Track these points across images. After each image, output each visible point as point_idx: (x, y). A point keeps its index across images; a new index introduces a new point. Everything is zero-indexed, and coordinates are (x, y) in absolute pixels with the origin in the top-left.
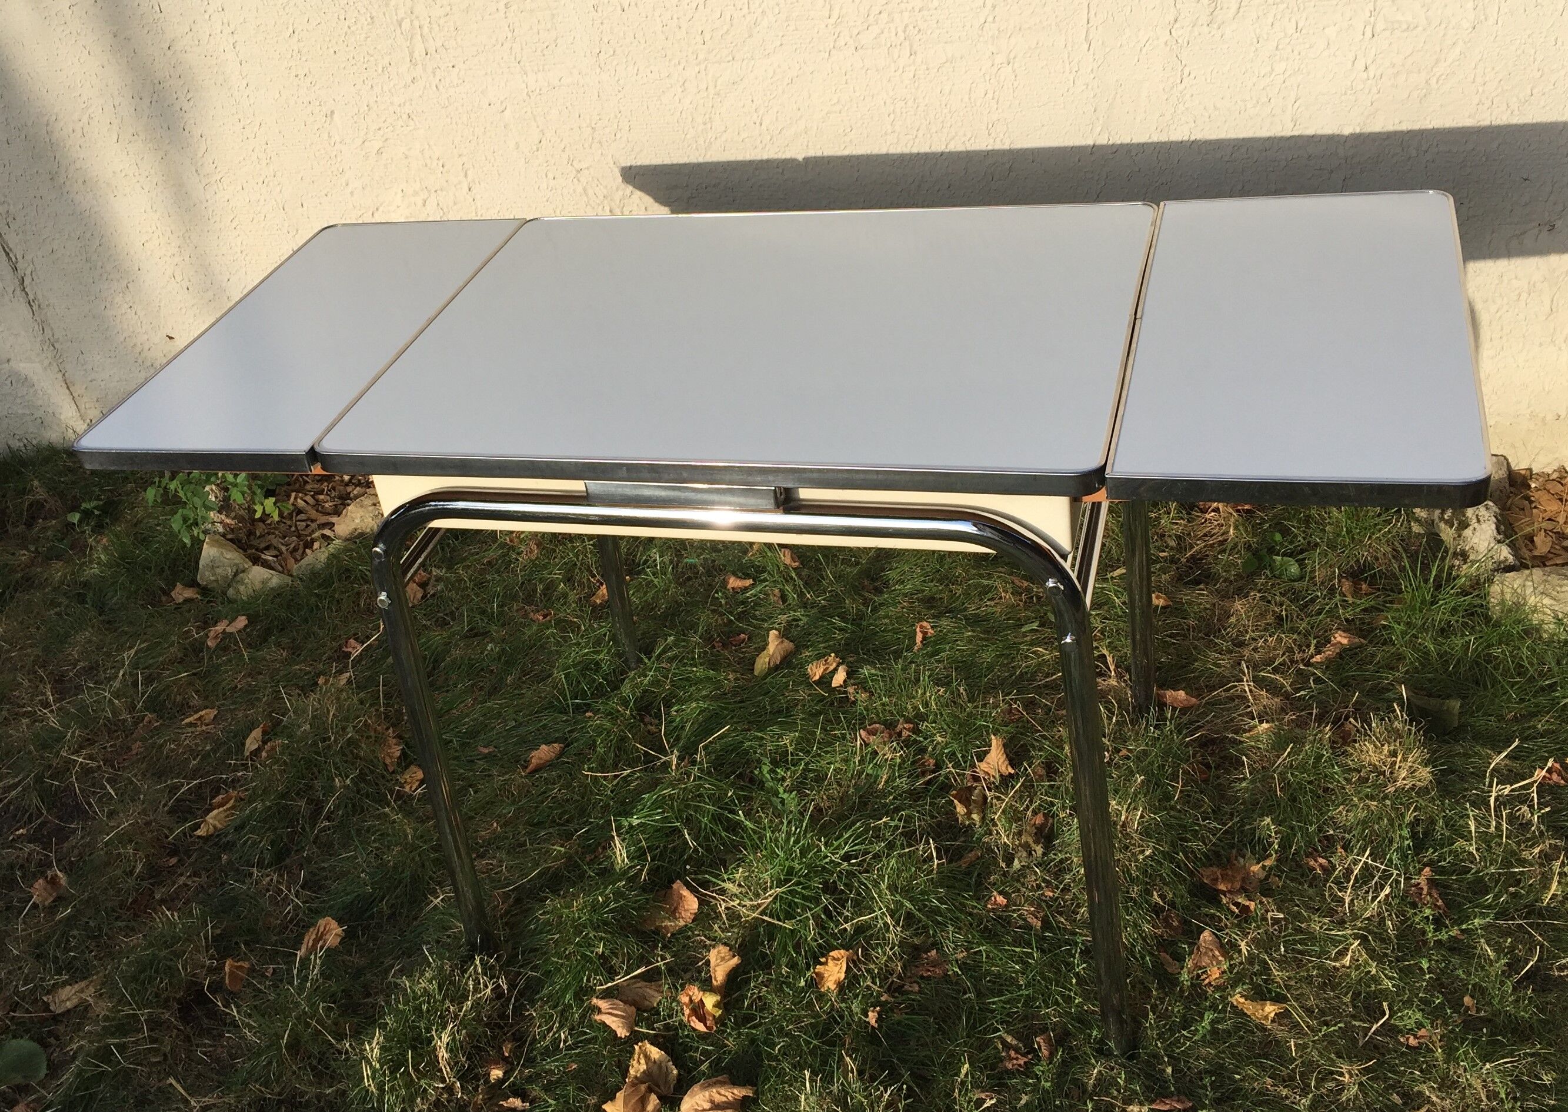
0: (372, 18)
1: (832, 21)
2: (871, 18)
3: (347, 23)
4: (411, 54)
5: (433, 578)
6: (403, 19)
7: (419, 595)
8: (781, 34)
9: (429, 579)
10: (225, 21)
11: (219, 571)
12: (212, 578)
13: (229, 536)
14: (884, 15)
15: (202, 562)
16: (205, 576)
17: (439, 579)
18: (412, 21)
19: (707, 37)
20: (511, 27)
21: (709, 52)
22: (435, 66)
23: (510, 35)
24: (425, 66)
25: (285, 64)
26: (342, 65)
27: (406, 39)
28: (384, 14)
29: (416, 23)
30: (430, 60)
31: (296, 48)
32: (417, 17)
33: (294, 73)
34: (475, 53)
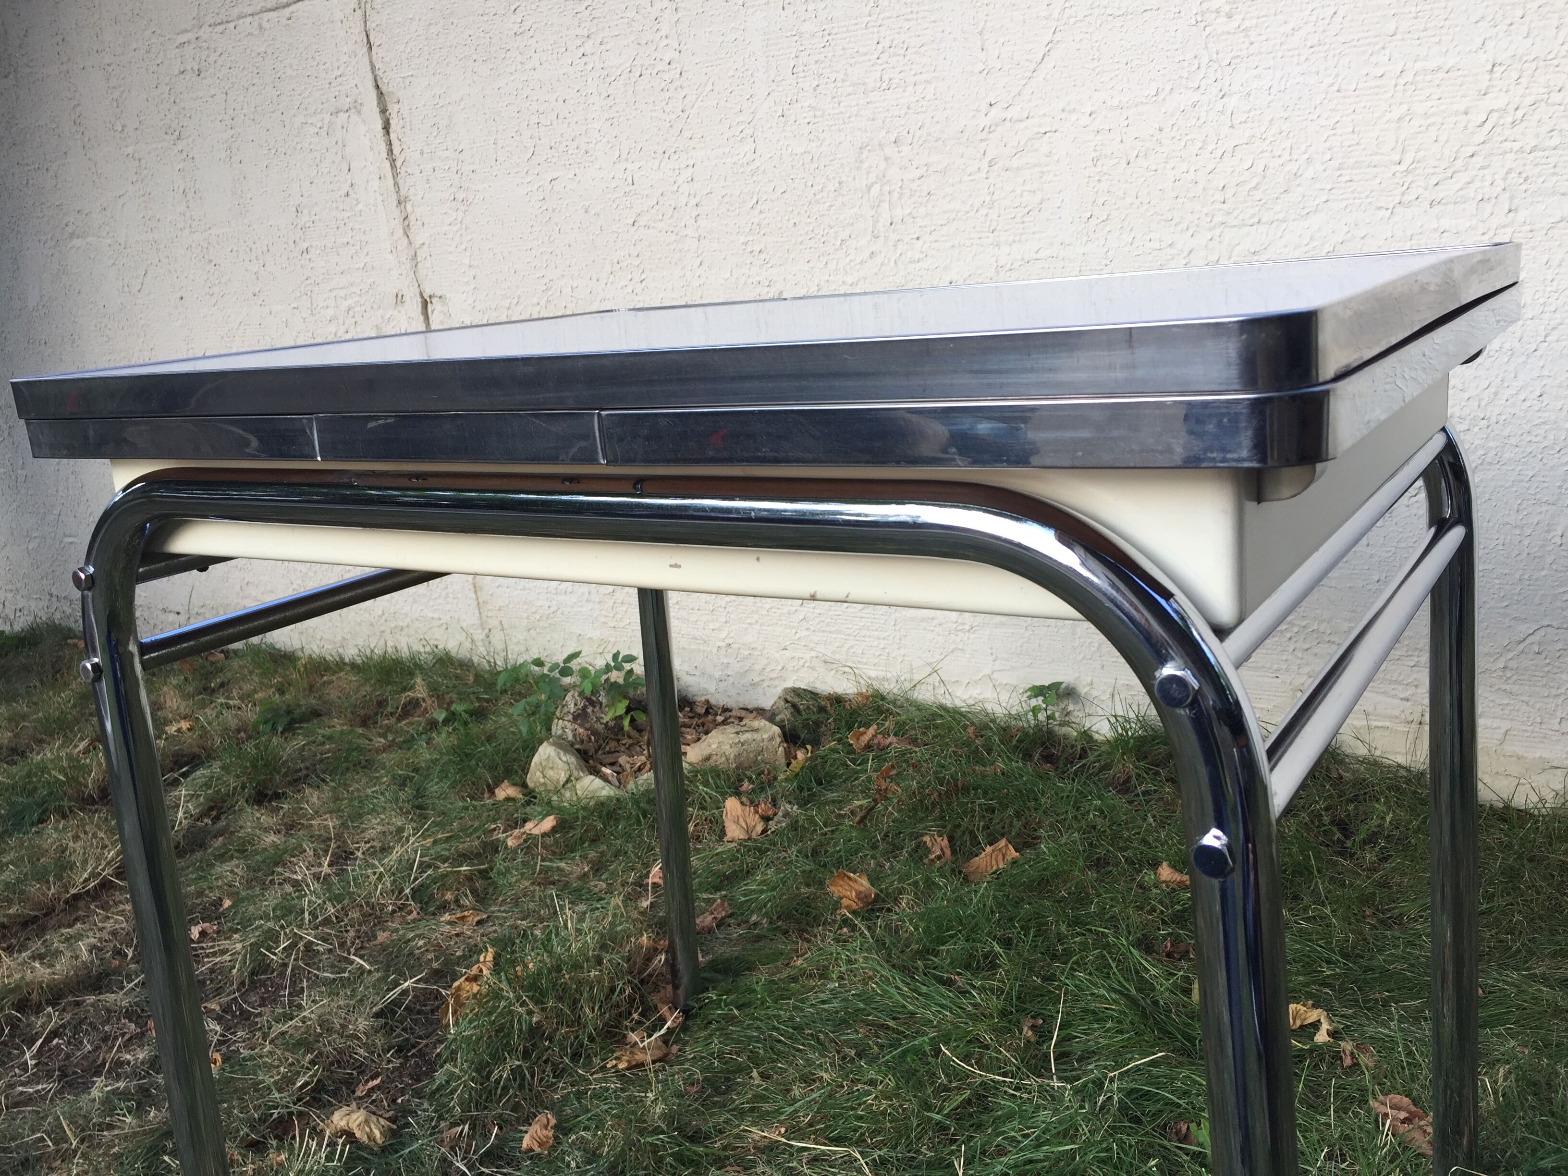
0: (840, 183)
1: (1403, 167)
2: (1459, 163)
3: (813, 191)
5: (780, 814)
6: (873, 184)
7: (759, 828)
8: (1329, 187)
9: (775, 814)
10: (692, 192)
11: (550, 773)
12: (542, 780)
13: (577, 746)
14: (1478, 160)
15: (536, 759)
16: (534, 777)
17: (786, 815)
18: (882, 186)
19: (1229, 192)
20: (991, 189)
21: (1229, 213)
22: (898, 237)
23: (988, 198)
24: (886, 238)
25: (742, 239)
26: (800, 239)
27: (872, 207)
28: (854, 179)
29: (886, 188)
30: (894, 231)
31: (756, 221)
32: (888, 181)
33: (749, 249)
34: (945, 222)
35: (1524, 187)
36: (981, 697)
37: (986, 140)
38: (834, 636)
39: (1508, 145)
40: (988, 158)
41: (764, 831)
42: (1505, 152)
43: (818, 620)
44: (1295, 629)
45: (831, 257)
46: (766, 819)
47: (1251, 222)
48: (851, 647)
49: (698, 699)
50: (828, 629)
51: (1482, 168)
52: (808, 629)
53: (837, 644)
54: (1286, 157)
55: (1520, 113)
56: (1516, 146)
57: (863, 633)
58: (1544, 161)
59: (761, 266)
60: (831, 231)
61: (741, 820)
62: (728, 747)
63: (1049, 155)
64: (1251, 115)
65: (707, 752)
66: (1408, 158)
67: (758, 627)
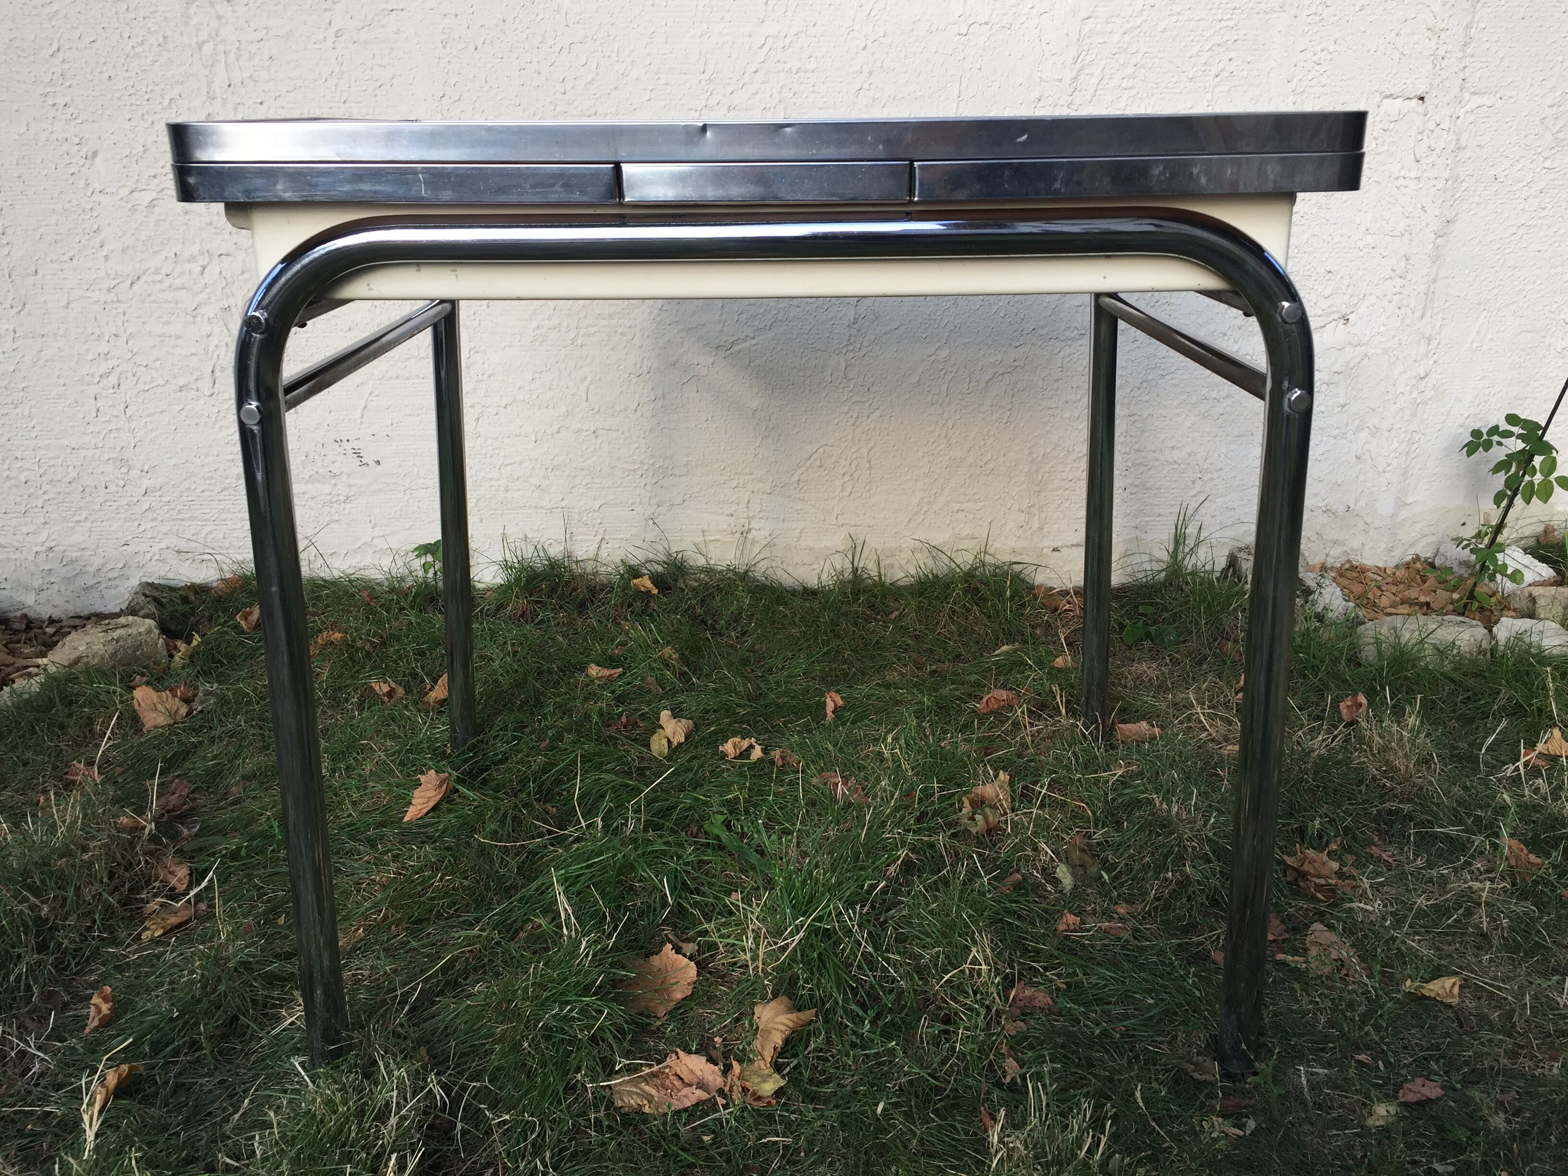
0: (164, 38)
1: (706, 76)
2: (747, 77)
3: (131, 43)
4: (210, 85)
5: (200, 694)
6: (204, 42)
7: (184, 710)
8: (650, 88)
9: (195, 695)
14: (761, 75)
17: (208, 693)
18: (216, 45)
19: (569, 85)
20: (340, 60)
21: (569, 104)
22: (238, 101)
23: (337, 69)
24: (224, 101)
25: (40, 90)
26: (117, 95)
27: (205, 67)
28: (181, 34)
29: (221, 48)
30: (233, 93)
31: (58, 70)
32: (223, 41)
33: (51, 102)
34: (291, 88)
35: (793, 100)
36: (361, 565)
37: (330, 10)
38: (187, 523)
39: (780, 66)
40: (334, 27)
41: (189, 713)
42: (778, 72)
43: (166, 508)
44: (646, 467)
45: (158, 116)
46: (187, 701)
47: (588, 113)
48: (210, 532)
49: (12, 615)
50: (180, 517)
51: (763, 82)
52: (154, 520)
53: (193, 532)
54: (614, 58)
55: (788, 40)
56: (787, 67)
57: (223, 516)
58: (805, 80)
59: (67, 122)
60: (157, 88)
61: (159, 706)
62: (101, 646)
63: (398, 31)
64: (583, 16)
65: (74, 655)
66: (710, 68)
67: (88, 524)
